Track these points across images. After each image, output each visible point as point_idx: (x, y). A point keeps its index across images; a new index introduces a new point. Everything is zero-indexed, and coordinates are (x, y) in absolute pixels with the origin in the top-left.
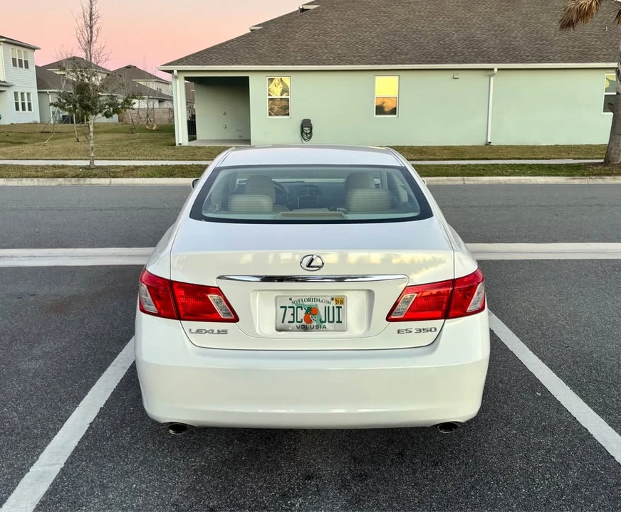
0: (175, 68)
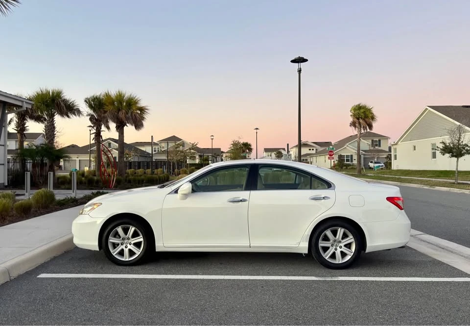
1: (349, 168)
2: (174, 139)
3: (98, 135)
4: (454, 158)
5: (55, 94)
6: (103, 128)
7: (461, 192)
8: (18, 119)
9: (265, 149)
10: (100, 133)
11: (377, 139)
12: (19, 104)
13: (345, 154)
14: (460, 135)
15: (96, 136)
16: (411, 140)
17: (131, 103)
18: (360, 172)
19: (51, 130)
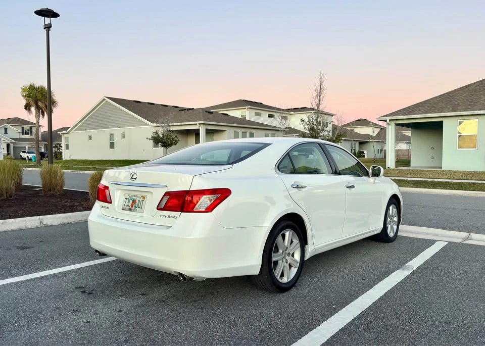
0: (388, 118)
11: (27, 127)
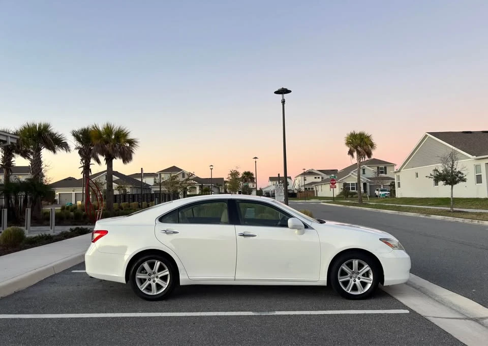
1: (354, 196)
2: (174, 169)
3: (87, 169)
4: (448, 185)
5: (42, 128)
6: (92, 161)
7: (454, 220)
8: (4, 154)
9: (270, 178)
10: (89, 166)
11: (382, 166)
12: (4, 139)
13: (350, 182)
14: (453, 163)
15: (84, 169)
16: (413, 167)
17: (121, 135)
18: (361, 201)
19: (37, 164)
